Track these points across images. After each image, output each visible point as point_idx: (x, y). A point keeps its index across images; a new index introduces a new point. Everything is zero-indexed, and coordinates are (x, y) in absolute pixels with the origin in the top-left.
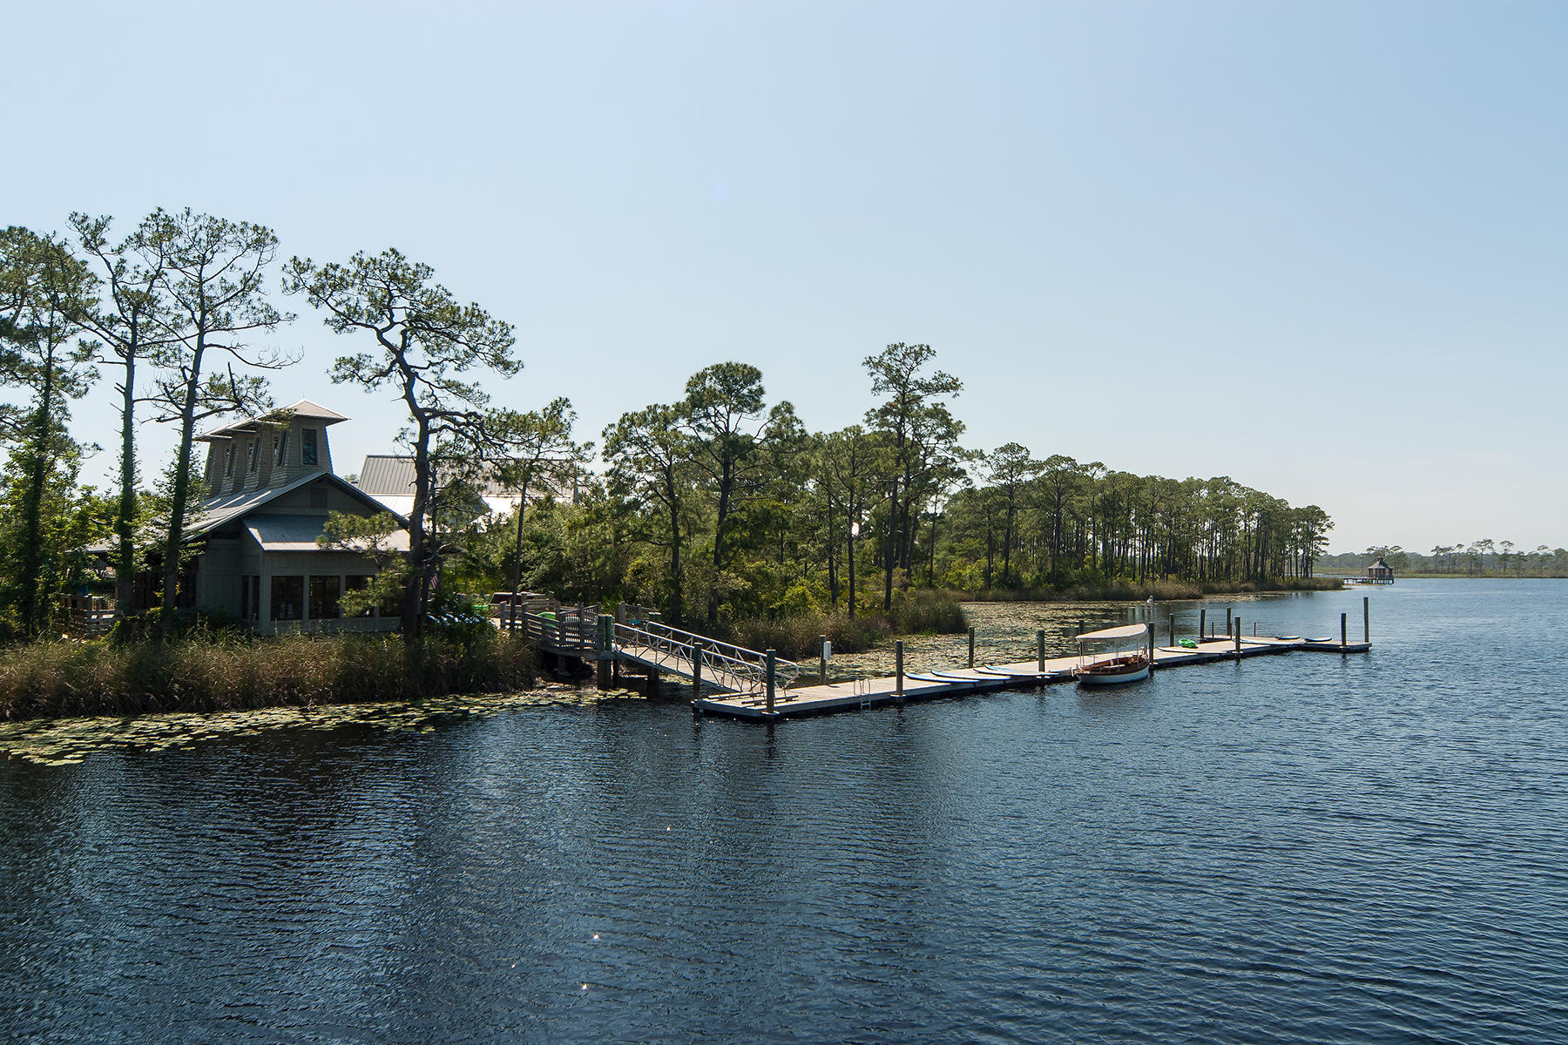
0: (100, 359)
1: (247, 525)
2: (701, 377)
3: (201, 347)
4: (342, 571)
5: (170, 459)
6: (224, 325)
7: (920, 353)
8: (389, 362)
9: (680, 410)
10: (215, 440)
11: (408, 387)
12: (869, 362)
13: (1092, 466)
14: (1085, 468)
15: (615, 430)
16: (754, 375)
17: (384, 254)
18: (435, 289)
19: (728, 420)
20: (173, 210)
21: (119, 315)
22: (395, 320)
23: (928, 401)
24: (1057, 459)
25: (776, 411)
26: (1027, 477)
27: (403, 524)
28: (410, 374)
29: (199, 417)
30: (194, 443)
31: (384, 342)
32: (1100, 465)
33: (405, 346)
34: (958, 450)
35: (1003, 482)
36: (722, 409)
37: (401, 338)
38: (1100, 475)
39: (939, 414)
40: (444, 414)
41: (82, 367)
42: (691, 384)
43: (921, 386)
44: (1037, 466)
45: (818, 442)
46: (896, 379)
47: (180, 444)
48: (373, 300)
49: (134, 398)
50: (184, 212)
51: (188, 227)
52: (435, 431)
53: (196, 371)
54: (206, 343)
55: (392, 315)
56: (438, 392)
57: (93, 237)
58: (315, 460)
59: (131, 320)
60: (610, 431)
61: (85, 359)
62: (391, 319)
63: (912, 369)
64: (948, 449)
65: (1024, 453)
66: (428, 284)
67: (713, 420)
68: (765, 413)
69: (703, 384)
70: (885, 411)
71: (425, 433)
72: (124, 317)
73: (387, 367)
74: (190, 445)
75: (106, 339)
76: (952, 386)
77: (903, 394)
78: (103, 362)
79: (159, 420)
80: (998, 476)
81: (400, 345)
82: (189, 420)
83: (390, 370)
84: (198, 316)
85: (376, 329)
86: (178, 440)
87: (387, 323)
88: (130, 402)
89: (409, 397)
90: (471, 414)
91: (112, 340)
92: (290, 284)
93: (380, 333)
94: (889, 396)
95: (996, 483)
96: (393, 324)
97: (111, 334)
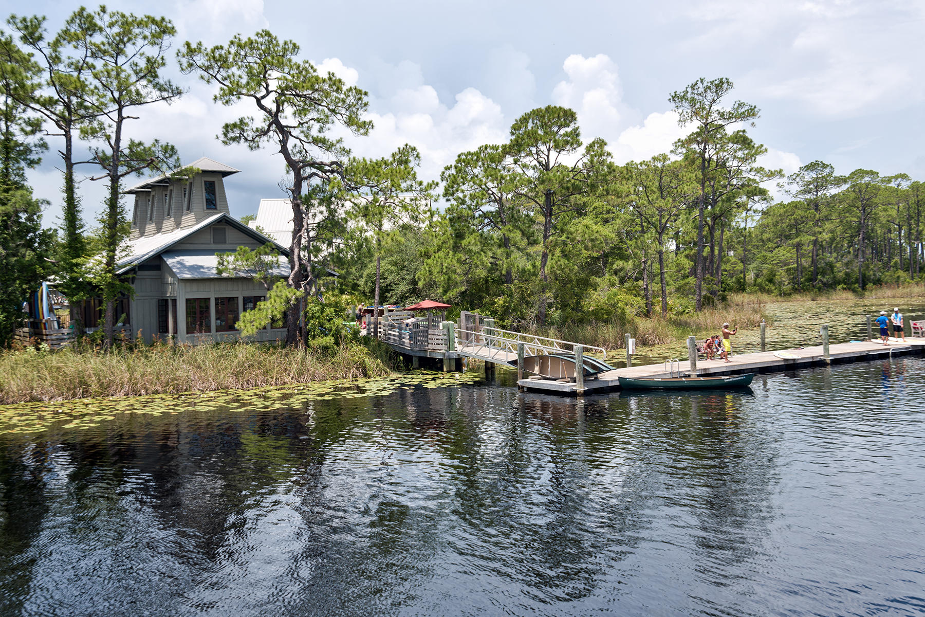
0: (45, 133)
1: (165, 259)
2: (524, 120)
3: (121, 118)
4: (239, 293)
5: (103, 209)
6: (138, 100)
7: (720, 86)
8: (268, 123)
9: (506, 151)
10: (140, 194)
11: (284, 143)
12: (675, 97)
13: (896, 177)
14: (889, 180)
15: (453, 171)
16: (569, 116)
17: (257, 34)
18: (302, 64)
19: (548, 156)
20: (92, 8)
21: (56, 97)
22: (270, 89)
23: (731, 129)
24: (860, 173)
25: (590, 147)
26: (833, 191)
27: (284, 252)
28: (284, 132)
29: (123, 175)
30: (120, 196)
31: (262, 107)
32: (904, 177)
33: (278, 111)
34: (760, 170)
35: (808, 196)
36: (543, 148)
37: (275, 105)
38: (905, 185)
39: (742, 140)
40: (312, 164)
41: (32, 140)
42: (516, 128)
43: (722, 115)
44: (840, 181)
45: (629, 172)
46: (698, 111)
47: (109, 196)
48: (250, 74)
49: (73, 161)
50: (98, 9)
51: (103, 21)
52: (306, 178)
53: (118, 139)
54: (124, 115)
55: (268, 85)
56: (307, 146)
57: (32, 34)
58: (215, 205)
59: (66, 100)
60: (447, 173)
61: (33, 132)
62: (267, 89)
63: (714, 101)
64: (751, 171)
65: (828, 170)
66: (297, 59)
67: (536, 157)
68: (582, 150)
69: (526, 127)
70: (691, 140)
71: (299, 180)
72: (61, 97)
73: (266, 128)
74: (117, 198)
75: (48, 116)
76: (751, 112)
77: (706, 125)
78: (48, 134)
79: (92, 179)
80: (804, 192)
81: (274, 109)
82: (115, 179)
83: (268, 130)
84: (116, 95)
85: (256, 97)
86: (107, 194)
87: (264, 92)
88: (70, 166)
89: (284, 150)
90: (333, 163)
91: (54, 117)
92: (185, 65)
93: (258, 101)
94: (694, 126)
95: (801, 198)
96: (268, 92)
97: (51, 112)
